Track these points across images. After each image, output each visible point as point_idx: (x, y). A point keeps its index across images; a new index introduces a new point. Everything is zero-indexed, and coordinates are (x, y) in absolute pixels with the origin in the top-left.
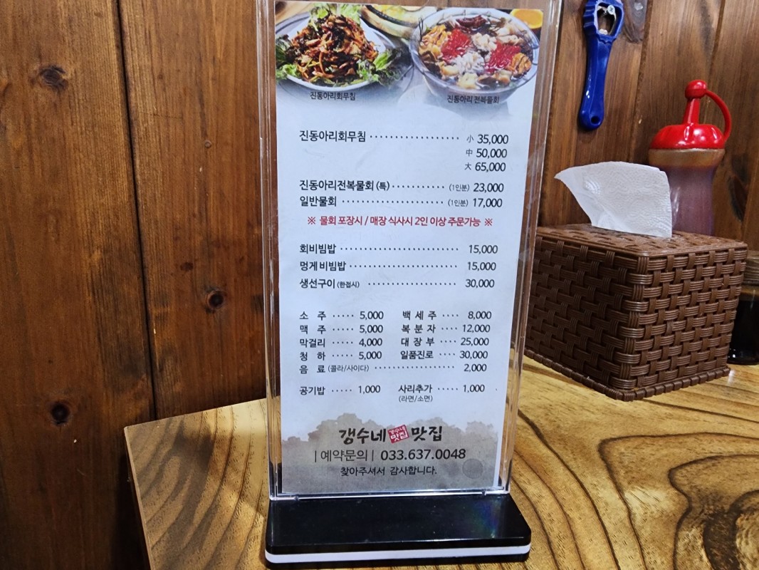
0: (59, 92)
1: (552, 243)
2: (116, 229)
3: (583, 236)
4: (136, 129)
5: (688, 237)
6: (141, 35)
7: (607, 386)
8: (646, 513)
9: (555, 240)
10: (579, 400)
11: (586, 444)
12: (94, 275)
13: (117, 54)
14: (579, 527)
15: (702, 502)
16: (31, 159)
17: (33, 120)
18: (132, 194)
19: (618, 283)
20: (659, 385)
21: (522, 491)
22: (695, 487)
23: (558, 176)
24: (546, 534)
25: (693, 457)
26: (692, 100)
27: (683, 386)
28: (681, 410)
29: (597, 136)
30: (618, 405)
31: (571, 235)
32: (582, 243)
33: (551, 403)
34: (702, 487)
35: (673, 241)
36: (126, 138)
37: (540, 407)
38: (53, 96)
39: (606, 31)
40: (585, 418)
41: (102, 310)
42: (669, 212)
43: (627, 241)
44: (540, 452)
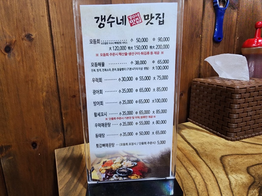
0: (31, 42)
1: (203, 84)
2: (50, 85)
3: (215, 81)
4: (56, 52)
5: (256, 80)
6: (57, 21)
7: (225, 136)
8: (236, 183)
9: (205, 83)
10: (214, 141)
11: (216, 157)
12: (44, 100)
13: (49, 28)
14: (210, 187)
15: (259, 180)
16: (23, 64)
17: (23, 51)
18: (55, 73)
19: (228, 98)
20: (246, 135)
21: (190, 174)
22: (257, 174)
23: (205, 60)
24: (197, 190)
25: (258, 162)
26: (258, 29)
27: (256, 136)
28: (254, 145)
29: (221, 44)
30: (229, 143)
31: (210, 81)
32: (214, 84)
33: (203, 142)
34: (260, 174)
35: (250, 82)
36: (53, 55)
37: (199, 144)
38: (29, 43)
39: (222, 6)
40: (216, 148)
41: (47, 112)
42: (248, 71)
43: (232, 82)
44: (198, 160)
